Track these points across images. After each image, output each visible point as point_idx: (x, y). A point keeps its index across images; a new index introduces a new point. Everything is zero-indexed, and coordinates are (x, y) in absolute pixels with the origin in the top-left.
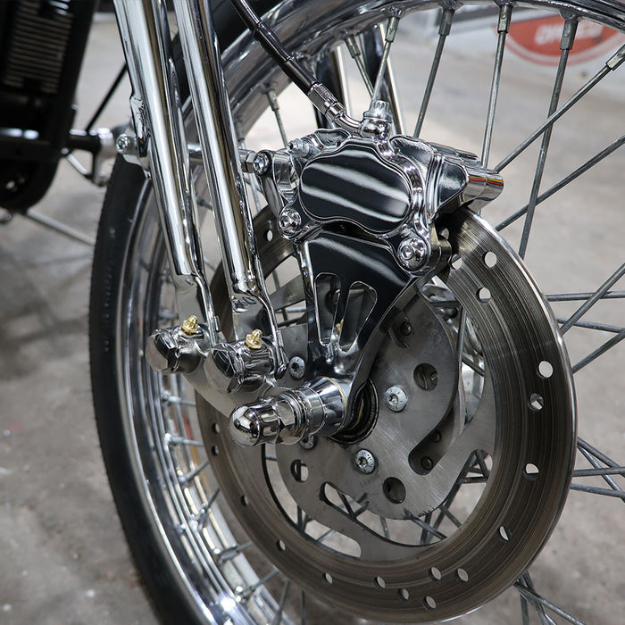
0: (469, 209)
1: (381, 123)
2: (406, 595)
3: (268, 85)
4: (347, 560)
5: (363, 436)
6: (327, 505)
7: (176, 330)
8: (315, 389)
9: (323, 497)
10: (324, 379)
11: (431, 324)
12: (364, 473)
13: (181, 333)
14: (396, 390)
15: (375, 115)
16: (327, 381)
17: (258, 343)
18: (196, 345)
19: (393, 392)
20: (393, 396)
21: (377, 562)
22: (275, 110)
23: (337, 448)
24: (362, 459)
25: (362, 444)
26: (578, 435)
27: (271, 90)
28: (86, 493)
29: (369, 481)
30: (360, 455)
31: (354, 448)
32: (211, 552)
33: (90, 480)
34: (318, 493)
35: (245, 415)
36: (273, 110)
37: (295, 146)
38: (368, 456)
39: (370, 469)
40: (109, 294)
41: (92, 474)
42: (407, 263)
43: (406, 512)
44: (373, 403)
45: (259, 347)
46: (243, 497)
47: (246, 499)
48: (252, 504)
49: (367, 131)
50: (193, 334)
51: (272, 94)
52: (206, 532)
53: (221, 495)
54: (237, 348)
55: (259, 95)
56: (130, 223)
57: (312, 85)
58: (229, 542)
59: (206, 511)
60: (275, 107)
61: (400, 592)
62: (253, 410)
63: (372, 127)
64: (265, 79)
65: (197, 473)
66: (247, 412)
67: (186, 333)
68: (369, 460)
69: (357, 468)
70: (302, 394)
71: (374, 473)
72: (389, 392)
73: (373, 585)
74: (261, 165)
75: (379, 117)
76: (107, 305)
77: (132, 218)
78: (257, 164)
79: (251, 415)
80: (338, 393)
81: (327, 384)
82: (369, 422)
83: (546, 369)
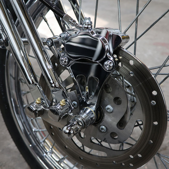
0: (121, 47)
1: (89, 24)
2: (123, 164)
3: (42, 14)
4: (103, 158)
5: (101, 122)
6: (94, 144)
7: (34, 104)
8: (84, 112)
9: (91, 142)
10: (86, 108)
11: (116, 85)
12: (103, 132)
13: (36, 104)
14: (109, 106)
15: (87, 22)
16: (87, 108)
17: (64, 103)
18: (42, 107)
19: (108, 107)
20: (108, 108)
21: (113, 157)
22: (46, 21)
23: (93, 127)
24: (102, 129)
25: (101, 124)
26: (167, 109)
27: (43, 15)
28: (9, 151)
29: (105, 135)
30: (101, 127)
31: (99, 126)
32: (56, 161)
33: (9, 146)
34: (90, 141)
35: (67, 129)
36: (45, 22)
37: (62, 36)
38: (103, 127)
39: (105, 131)
40: (2, 90)
41: (9, 144)
42: (107, 69)
43: (119, 141)
44: (102, 111)
45: (65, 104)
46: (65, 146)
47: (66, 146)
48: (69, 147)
49: (85, 28)
50: (40, 103)
51: (44, 16)
52: (53, 155)
53: (56, 144)
54: (58, 106)
55: (39, 17)
56: (5, 66)
57: (64, 15)
58: (61, 157)
59: (52, 149)
60: (46, 20)
61: (121, 164)
62: (69, 127)
63: (86, 26)
64: (41, 12)
65: (46, 139)
66: (67, 128)
67: (38, 104)
68: (104, 129)
69: (101, 131)
70: (81, 115)
71: (106, 132)
72: (107, 107)
73: (113, 164)
74: (49, 43)
75: (88, 23)
76: (3, 94)
77: (5, 64)
78: (48, 43)
79: (69, 128)
80: (91, 111)
81: (87, 109)
82: (102, 117)
83: (155, 93)
